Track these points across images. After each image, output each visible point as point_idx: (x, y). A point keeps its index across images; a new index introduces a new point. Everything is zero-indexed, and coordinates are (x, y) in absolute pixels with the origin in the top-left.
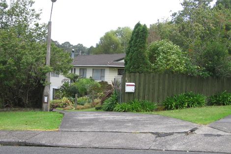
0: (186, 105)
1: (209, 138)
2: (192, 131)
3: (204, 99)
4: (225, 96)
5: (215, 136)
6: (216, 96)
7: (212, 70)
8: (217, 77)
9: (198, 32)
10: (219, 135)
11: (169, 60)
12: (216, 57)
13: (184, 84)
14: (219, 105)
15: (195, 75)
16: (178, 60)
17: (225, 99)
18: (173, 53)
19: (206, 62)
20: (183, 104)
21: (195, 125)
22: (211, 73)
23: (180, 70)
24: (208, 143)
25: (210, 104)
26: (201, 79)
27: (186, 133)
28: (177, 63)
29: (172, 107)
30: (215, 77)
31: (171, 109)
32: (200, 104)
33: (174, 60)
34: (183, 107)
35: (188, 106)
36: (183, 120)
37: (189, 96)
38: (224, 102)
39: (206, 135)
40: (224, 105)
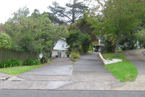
0: (11, 66)
1: (14, 82)
2: (7, 79)
3: (21, 62)
4: (32, 61)
5: (17, 81)
6: (27, 61)
7: (25, 48)
8: (28, 52)
9: (19, 28)
10: (19, 81)
11: (3, 42)
12: (27, 42)
13: (11, 55)
14: (28, 65)
15: (16, 50)
16: (8, 43)
17: (31, 62)
18: (6, 39)
19: (22, 44)
20: (9, 65)
21: (10, 76)
22: (24, 50)
23: (8, 48)
24: (12, 85)
25: (24, 65)
26: (19, 52)
27: (3, 80)
28: (7, 44)
29: (3, 66)
30: (26, 51)
31: (3, 67)
32: (18, 65)
33: (6, 43)
34: (9, 66)
35: (12, 66)
36: (5, 73)
37: (13, 61)
38: (31, 64)
39: (13, 81)
40: (31, 65)
